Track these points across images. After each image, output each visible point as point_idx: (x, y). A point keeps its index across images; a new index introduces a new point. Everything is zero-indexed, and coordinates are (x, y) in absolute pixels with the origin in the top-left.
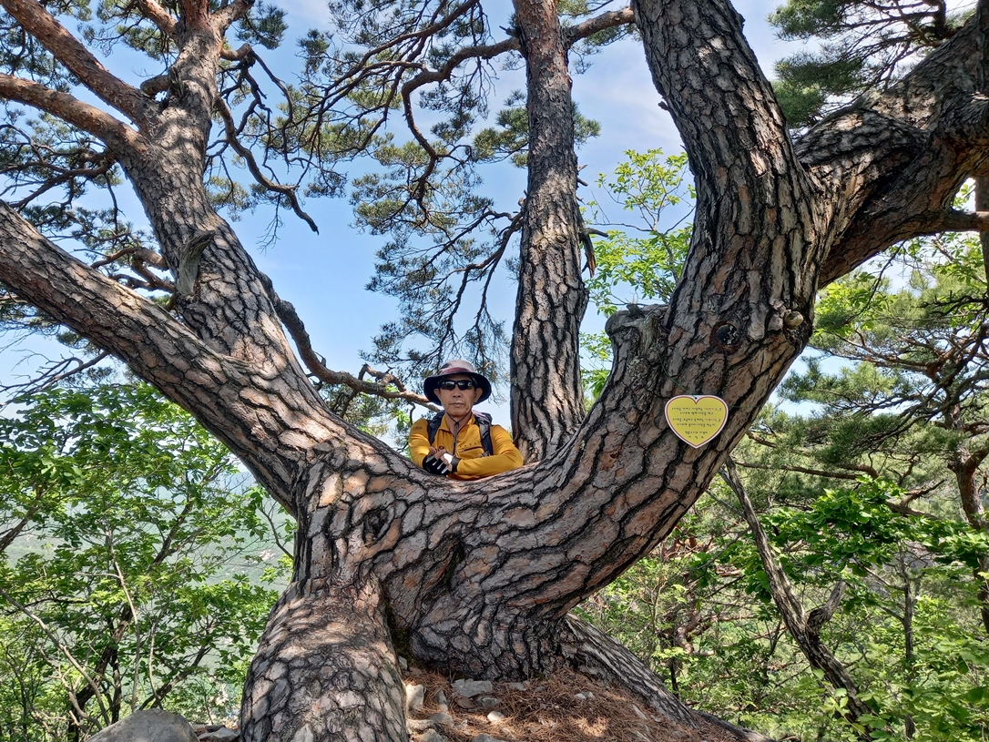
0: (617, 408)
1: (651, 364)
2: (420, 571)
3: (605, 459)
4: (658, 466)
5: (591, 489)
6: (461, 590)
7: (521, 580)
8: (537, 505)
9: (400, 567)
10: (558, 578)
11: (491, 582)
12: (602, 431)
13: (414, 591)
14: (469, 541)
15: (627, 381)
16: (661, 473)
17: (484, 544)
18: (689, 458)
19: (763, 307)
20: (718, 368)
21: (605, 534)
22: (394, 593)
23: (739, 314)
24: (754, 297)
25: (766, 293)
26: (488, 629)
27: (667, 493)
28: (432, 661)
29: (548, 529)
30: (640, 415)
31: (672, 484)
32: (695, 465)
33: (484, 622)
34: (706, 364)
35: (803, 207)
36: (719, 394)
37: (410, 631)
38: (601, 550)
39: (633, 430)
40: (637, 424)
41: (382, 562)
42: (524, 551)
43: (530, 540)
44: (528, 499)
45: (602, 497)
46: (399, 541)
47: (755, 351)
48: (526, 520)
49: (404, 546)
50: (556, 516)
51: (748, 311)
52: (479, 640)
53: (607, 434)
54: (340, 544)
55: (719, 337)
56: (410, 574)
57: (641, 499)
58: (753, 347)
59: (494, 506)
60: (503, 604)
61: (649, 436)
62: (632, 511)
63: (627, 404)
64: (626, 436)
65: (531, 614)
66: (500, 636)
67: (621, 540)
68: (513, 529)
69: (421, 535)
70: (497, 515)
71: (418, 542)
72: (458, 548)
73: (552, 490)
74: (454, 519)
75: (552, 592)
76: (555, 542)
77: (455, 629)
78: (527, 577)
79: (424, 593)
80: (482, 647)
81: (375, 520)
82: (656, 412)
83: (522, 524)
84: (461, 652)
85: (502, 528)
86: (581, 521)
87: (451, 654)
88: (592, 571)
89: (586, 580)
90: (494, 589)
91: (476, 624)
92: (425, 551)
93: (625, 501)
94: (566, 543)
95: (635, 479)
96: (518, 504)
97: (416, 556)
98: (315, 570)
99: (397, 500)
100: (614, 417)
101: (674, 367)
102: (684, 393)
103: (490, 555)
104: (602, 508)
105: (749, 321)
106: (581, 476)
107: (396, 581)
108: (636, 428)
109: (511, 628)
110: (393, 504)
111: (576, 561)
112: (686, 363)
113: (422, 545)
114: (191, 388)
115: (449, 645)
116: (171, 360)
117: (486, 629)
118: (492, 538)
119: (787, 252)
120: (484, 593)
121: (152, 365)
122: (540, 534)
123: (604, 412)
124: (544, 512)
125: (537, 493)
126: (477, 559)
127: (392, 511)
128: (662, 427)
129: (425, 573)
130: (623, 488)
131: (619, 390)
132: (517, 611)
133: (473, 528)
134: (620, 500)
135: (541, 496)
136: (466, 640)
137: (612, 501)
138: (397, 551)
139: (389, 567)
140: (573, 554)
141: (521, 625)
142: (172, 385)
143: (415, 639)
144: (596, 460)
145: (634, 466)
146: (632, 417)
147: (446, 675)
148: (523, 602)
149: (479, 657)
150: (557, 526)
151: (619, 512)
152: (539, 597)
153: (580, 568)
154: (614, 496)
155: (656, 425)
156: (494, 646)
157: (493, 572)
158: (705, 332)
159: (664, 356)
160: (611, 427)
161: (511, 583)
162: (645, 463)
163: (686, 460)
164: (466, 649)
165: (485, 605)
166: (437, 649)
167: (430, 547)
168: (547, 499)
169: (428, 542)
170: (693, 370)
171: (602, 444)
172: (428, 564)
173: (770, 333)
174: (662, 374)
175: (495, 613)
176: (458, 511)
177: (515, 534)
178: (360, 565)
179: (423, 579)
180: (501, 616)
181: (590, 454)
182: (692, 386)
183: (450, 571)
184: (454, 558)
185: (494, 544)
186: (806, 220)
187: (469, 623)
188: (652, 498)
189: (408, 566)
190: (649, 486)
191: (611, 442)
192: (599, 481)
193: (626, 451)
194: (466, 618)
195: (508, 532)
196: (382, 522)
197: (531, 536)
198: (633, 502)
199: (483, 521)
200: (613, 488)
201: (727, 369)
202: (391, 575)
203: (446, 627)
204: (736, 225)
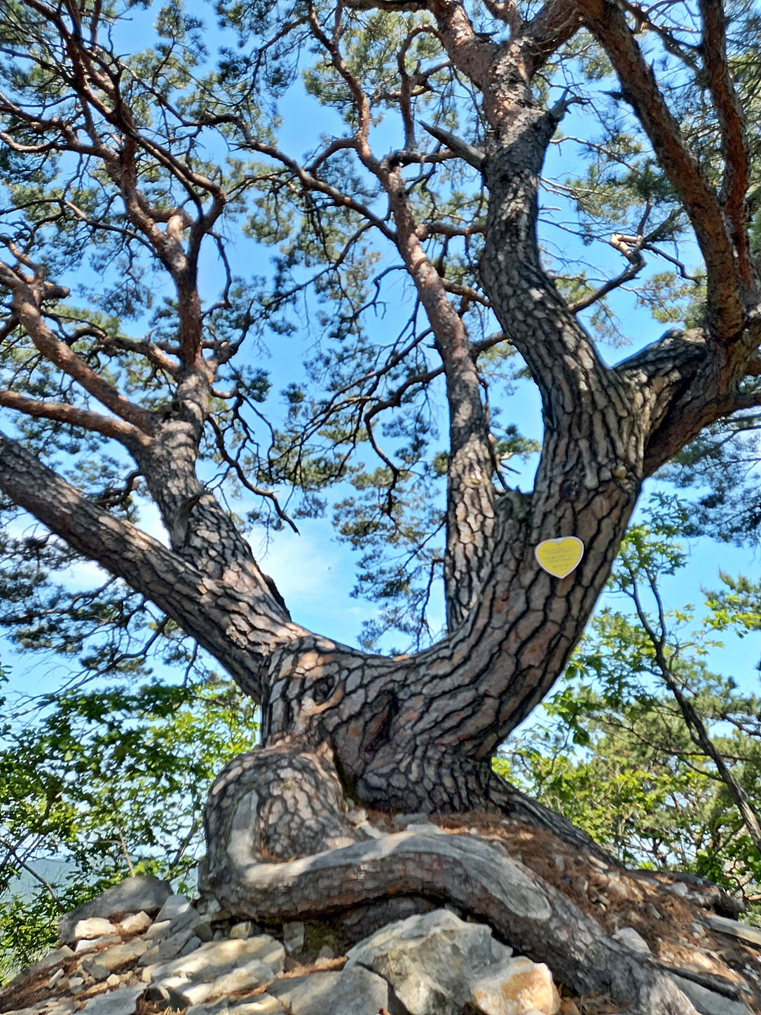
0: (501, 562)
1: (521, 521)
2: (361, 722)
3: (498, 604)
4: (538, 603)
5: (489, 630)
6: (397, 738)
7: (443, 720)
8: (452, 654)
9: (345, 717)
10: (474, 713)
11: (421, 726)
12: (493, 582)
13: (357, 740)
14: (401, 695)
15: (505, 538)
16: (541, 607)
17: (413, 695)
18: (561, 591)
19: (594, 464)
20: (569, 514)
21: (506, 667)
22: (341, 743)
23: (577, 471)
24: (586, 458)
25: (594, 454)
26: (421, 767)
27: (549, 625)
28: (376, 801)
29: (461, 671)
30: (518, 562)
31: (551, 616)
32: (567, 598)
33: (417, 761)
34: (559, 514)
35: (611, 392)
36: (574, 533)
37: (357, 777)
38: (504, 683)
39: (514, 576)
40: (517, 570)
41: (330, 716)
42: (444, 693)
43: (448, 684)
44: (446, 653)
45: (499, 635)
46: (343, 698)
47: (594, 497)
48: (444, 668)
49: (347, 701)
50: (467, 659)
51: (583, 469)
52: (413, 776)
53: (497, 583)
54: (294, 704)
55: (565, 491)
56: (353, 724)
57: (529, 631)
58: (592, 494)
59: (420, 665)
60: (431, 743)
61: (527, 578)
62: (524, 644)
63: (508, 556)
64: (511, 582)
65: (456, 750)
66: (431, 772)
67: (520, 672)
68: (434, 677)
69: (361, 692)
70: (422, 670)
71: (359, 698)
72: (391, 701)
73: (462, 641)
74: (388, 678)
75: (471, 727)
76: (467, 681)
77: (393, 770)
78: (447, 716)
79: (366, 743)
80: (416, 783)
81: (324, 687)
82: (529, 558)
83: (441, 672)
84: (399, 789)
85: (426, 679)
86: (486, 659)
87: (391, 792)
88: (501, 703)
89: (498, 712)
90: (423, 732)
91: (410, 764)
92: (365, 704)
93: (517, 636)
94: (476, 680)
95: (523, 615)
96: (438, 658)
97: (357, 708)
98: (274, 727)
99: (341, 668)
100: (500, 569)
101: (537, 520)
102: (548, 538)
103: (418, 703)
104: (500, 644)
105: (584, 476)
106: (481, 622)
107: (342, 731)
108: (516, 574)
109: (440, 764)
110: (339, 672)
111: (486, 695)
112: (545, 515)
113: (362, 700)
114: (178, 598)
115: (389, 784)
116: (163, 575)
117: (419, 766)
118: (419, 688)
119: (605, 423)
120: (415, 736)
121: (148, 580)
122: (455, 676)
123: (493, 567)
124: (457, 659)
125: (451, 645)
126: (408, 709)
127: (337, 678)
128: (536, 569)
129: (366, 723)
130: (514, 624)
131: (501, 547)
132: (443, 749)
133: (404, 685)
134: (512, 636)
135: (454, 647)
136: (402, 778)
137: (506, 638)
138: (341, 706)
139: (336, 720)
140: (482, 689)
141: (448, 760)
142: (163, 596)
143: (360, 784)
144: (491, 606)
145: (519, 606)
146: (512, 565)
147: (387, 812)
148: (448, 739)
149: (414, 792)
150: (467, 667)
151: (513, 645)
152: (460, 733)
153: (489, 701)
154: (508, 633)
155: (531, 568)
156: (426, 782)
157: (421, 718)
158: (555, 489)
159: (530, 514)
160: (499, 577)
161: (437, 723)
162: (528, 601)
163: (558, 593)
164: (403, 786)
165: (416, 746)
166: (379, 789)
167: (369, 700)
168: (458, 647)
169: (367, 697)
170: (551, 520)
171: (494, 593)
172: (368, 715)
173: (601, 483)
174: (529, 527)
175: (425, 752)
176: (392, 673)
177: (435, 682)
178: (311, 718)
179: (364, 730)
180: (430, 753)
181: (487, 603)
182: (553, 533)
183: (387, 723)
184: (390, 712)
185: (420, 693)
186: (615, 399)
187: (404, 764)
188: (536, 631)
189: (351, 717)
190: (534, 619)
191: (501, 589)
192: (496, 622)
193: (512, 594)
194: (401, 760)
195: (431, 681)
196: (330, 688)
197: (449, 680)
198: (524, 636)
199: (412, 678)
200: (507, 627)
201: (575, 514)
202: (338, 726)
203: (386, 770)
204: (563, 407)
